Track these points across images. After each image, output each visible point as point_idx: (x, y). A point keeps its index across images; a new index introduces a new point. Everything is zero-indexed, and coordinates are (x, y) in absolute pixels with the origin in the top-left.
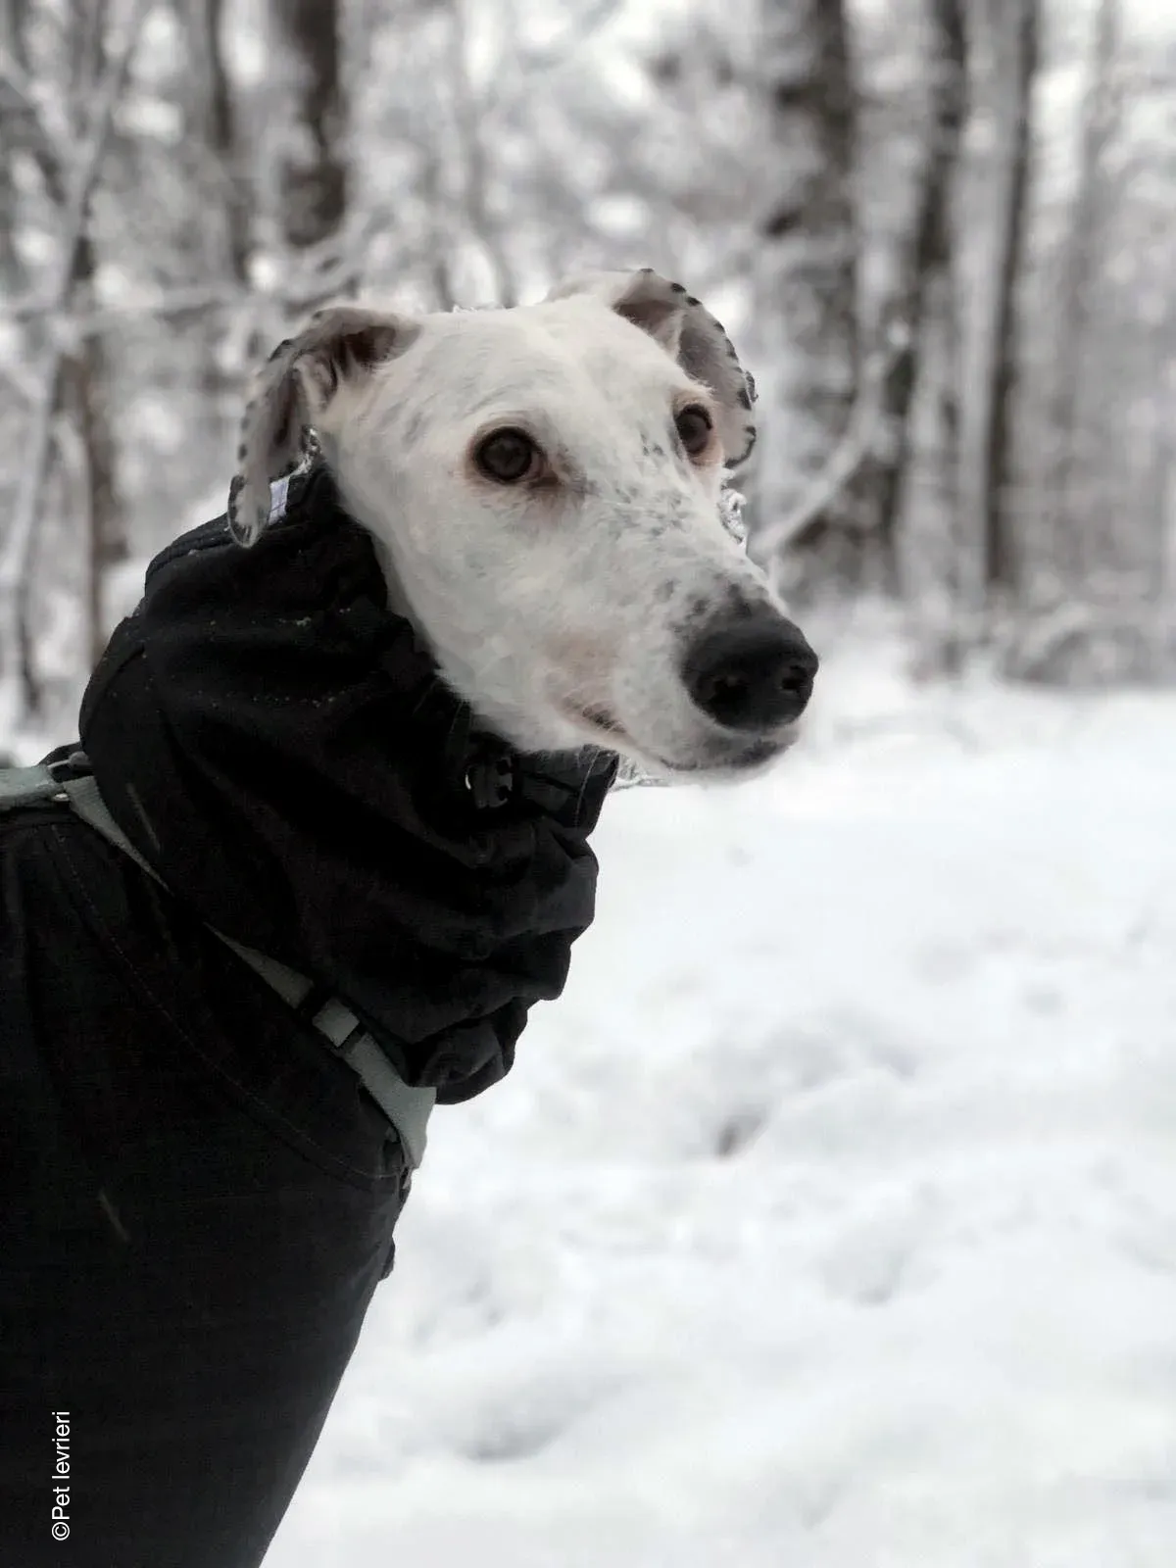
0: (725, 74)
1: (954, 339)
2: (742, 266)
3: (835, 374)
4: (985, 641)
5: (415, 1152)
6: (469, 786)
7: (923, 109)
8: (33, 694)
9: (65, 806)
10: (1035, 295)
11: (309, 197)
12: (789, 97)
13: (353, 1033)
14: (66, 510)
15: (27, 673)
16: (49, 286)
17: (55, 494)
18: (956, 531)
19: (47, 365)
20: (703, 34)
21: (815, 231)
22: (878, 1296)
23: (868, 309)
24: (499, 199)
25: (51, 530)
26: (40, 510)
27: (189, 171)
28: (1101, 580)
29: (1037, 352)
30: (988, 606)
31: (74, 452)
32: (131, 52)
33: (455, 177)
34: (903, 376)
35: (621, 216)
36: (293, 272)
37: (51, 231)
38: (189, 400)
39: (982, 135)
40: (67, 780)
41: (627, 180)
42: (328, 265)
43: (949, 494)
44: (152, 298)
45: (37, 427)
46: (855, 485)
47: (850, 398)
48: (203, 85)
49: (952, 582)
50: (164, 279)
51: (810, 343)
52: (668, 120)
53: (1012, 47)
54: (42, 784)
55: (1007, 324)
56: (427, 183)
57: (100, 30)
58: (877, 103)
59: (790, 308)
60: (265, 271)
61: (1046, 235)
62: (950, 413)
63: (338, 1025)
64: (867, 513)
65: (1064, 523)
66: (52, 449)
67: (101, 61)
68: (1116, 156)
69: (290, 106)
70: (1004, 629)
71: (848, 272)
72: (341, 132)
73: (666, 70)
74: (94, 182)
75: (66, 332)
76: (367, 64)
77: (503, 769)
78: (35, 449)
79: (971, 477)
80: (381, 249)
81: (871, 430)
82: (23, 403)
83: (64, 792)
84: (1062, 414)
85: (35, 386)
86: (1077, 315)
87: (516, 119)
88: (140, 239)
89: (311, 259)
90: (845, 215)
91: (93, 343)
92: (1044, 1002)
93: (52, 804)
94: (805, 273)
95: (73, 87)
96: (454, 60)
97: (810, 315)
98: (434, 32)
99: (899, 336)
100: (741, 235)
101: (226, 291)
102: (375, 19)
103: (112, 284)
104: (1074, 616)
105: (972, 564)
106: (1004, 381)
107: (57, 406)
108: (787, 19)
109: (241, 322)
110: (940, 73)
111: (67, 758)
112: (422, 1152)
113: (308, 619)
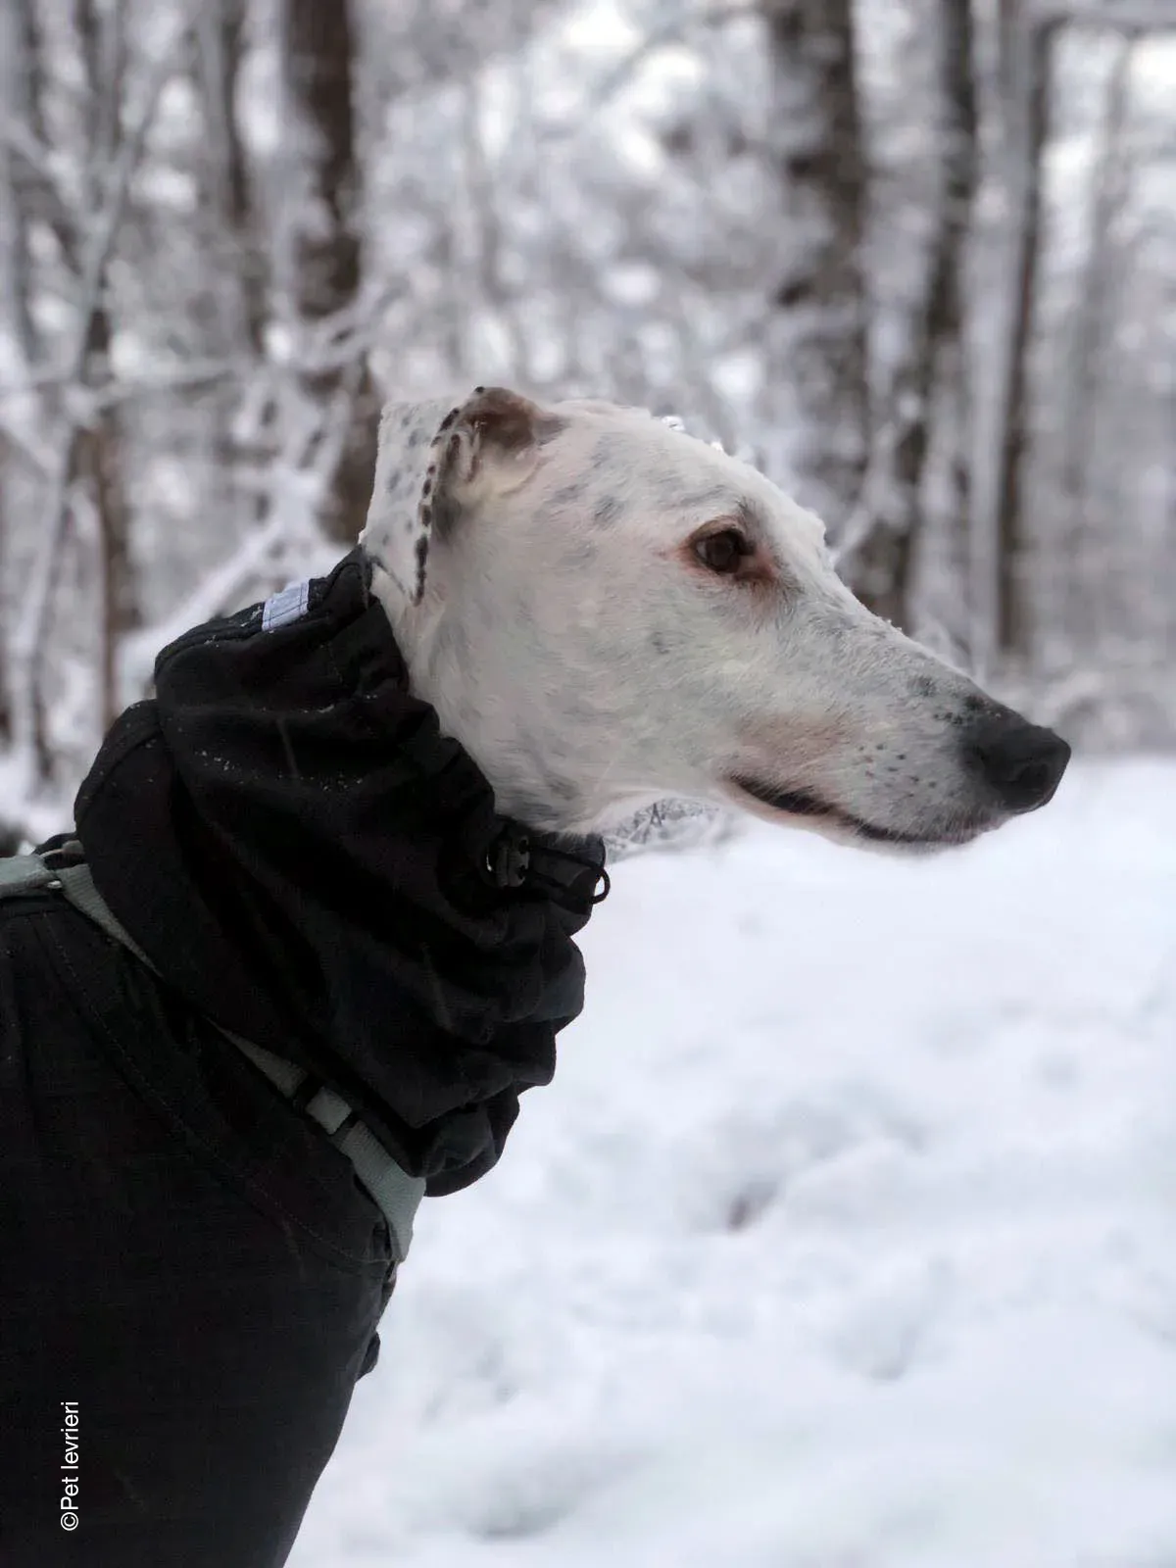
0: (738, 145)
1: (965, 405)
2: (754, 334)
3: (847, 443)
5: (402, 1241)
6: (490, 869)
7: (934, 178)
8: (46, 764)
9: (58, 893)
10: (1046, 361)
11: (323, 269)
12: (801, 168)
13: (344, 1123)
14: (81, 579)
15: (40, 741)
16: (66, 354)
17: (70, 563)
18: (968, 597)
19: (62, 434)
20: (715, 102)
21: (825, 302)
22: (891, 1372)
23: (879, 377)
24: (512, 268)
25: (67, 597)
26: (54, 579)
27: (205, 240)
28: (1112, 647)
29: (1046, 419)
30: (999, 673)
31: (88, 522)
32: (150, 119)
33: (468, 247)
34: (914, 445)
35: (634, 284)
36: (306, 345)
37: (67, 299)
38: (203, 468)
39: (993, 204)
40: (62, 868)
41: (641, 249)
42: (342, 337)
43: (961, 560)
44: (167, 369)
45: (53, 497)
46: (867, 552)
47: (861, 466)
48: (219, 155)
50: (178, 349)
51: (820, 411)
52: (680, 191)
53: (1022, 117)
54: (33, 872)
55: (1017, 391)
56: (441, 251)
57: (117, 98)
58: (889, 172)
59: (801, 378)
60: (281, 342)
61: (1056, 303)
62: (962, 480)
63: (332, 1112)
64: (879, 579)
65: (1074, 589)
66: (67, 517)
67: (117, 135)
68: (1127, 225)
69: (307, 179)
71: (859, 341)
72: (355, 204)
73: (678, 140)
74: (110, 252)
75: (81, 404)
76: (382, 133)
77: (521, 848)
78: (51, 518)
79: (983, 544)
80: (396, 317)
81: (883, 496)
82: (38, 473)
83: (58, 879)
84: (1073, 481)
85: (51, 458)
86: (1088, 383)
87: (529, 189)
88: (155, 306)
89: (325, 330)
90: (855, 284)
91: (109, 414)
92: (1059, 1074)
93: (44, 893)
94: (818, 342)
95: (88, 158)
96: (467, 132)
97: (821, 384)
98: (448, 102)
99: (909, 407)
100: (753, 304)
101: (241, 363)
102: (391, 89)
103: (127, 354)
104: (1085, 683)
105: (983, 631)
106: (1014, 448)
107: (72, 472)
108: (799, 91)
109: (255, 393)
110: (951, 143)
111: (60, 847)
112: (408, 1241)
113: (331, 707)
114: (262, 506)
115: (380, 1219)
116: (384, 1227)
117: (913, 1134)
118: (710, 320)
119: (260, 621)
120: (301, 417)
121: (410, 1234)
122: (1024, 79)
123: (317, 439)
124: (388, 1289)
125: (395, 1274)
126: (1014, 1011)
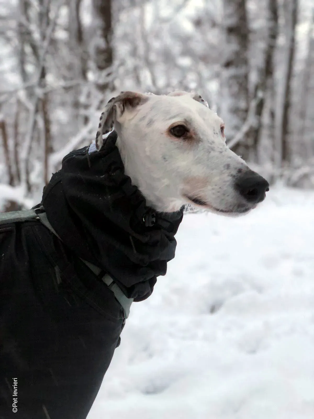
0: (214, 24)
1: (273, 95)
2: (217, 75)
3: (242, 105)
4: (281, 176)
5: (127, 314)
6: (144, 221)
7: (266, 33)
8: (29, 188)
9: (39, 220)
10: (296, 84)
11: (103, 57)
12: (231, 30)
13: (112, 283)
14: (39, 139)
15: (28, 182)
16: (35, 80)
17: (36, 135)
18: (274, 147)
19: (35, 100)
20: (207, 13)
21: (237, 66)
22: (253, 351)
23: (251, 87)
24: (153, 57)
25: (34, 145)
26: (32, 138)
27: (71, 49)
29: (295, 99)
30: (282, 167)
31: (41, 124)
32: (57, 17)
33: (141, 50)
34: (261, 105)
35: (185, 62)
36: (100, 77)
37: (34, 65)
38: (70, 110)
39: (282, 41)
40: (40, 213)
41: (187, 52)
42: (109, 75)
43: (272, 136)
44: (62, 83)
45: (32, 117)
46: (247, 135)
47: (247, 111)
48: (75, 26)
49: (273, 160)
50: (65, 78)
51: (235, 96)
52: (198, 36)
53: (290, 17)
54: (33, 214)
55: (288, 91)
56: (134, 53)
57: (48, 11)
58: (254, 32)
59: (230, 86)
60: (91, 76)
61: (299, 68)
62: (272, 115)
63: (108, 281)
64: (250, 141)
65: (303, 145)
66: (35, 123)
69: (99, 32)
70: (287, 173)
71: (246, 77)
72: (112, 39)
73: (198, 23)
74: (47, 52)
75: (39, 92)
76: (118, 21)
77: (153, 216)
78: (31, 123)
79: (278, 132)
80: (121, 70)
81: (252, 120)
82: (27, 110)
83: (39, 217)
84: (303, 115)
85: (31, 106)
86: (307, 89)
87: (157, 36)
88: (57, 67)
89: (104, 73)
90: (245, 62)
91: (46, 94)
92: (298, 273)
93: (36, 220)
94: (234, 77)
96: (142, 20)
97: (235, 88)
98: (136, 12)
99: (260, 94)
100: (217, 67)
101: (81, 81)
102: (121, 9)
103: (50, 78)
104: (305, 170)
105: (278, 155)
106: (287, 106)
107: (37, 111)
108: (231, 10)
109: (85, 90)
110: (271, 24)
111: (39, 207)
112: (128, 314)
113: (104, 176)
114: (86, 120)
115: (121, 308)
116: (122, 310)
117: (260, 289)
118: (206, 72)
119: (88, 150)
120: (97, 96)
121: (129, 312)
122: (291, 7)
123: (102, 102)
124: (123, 325)
125: (125, 321)
126: (286, 256)
